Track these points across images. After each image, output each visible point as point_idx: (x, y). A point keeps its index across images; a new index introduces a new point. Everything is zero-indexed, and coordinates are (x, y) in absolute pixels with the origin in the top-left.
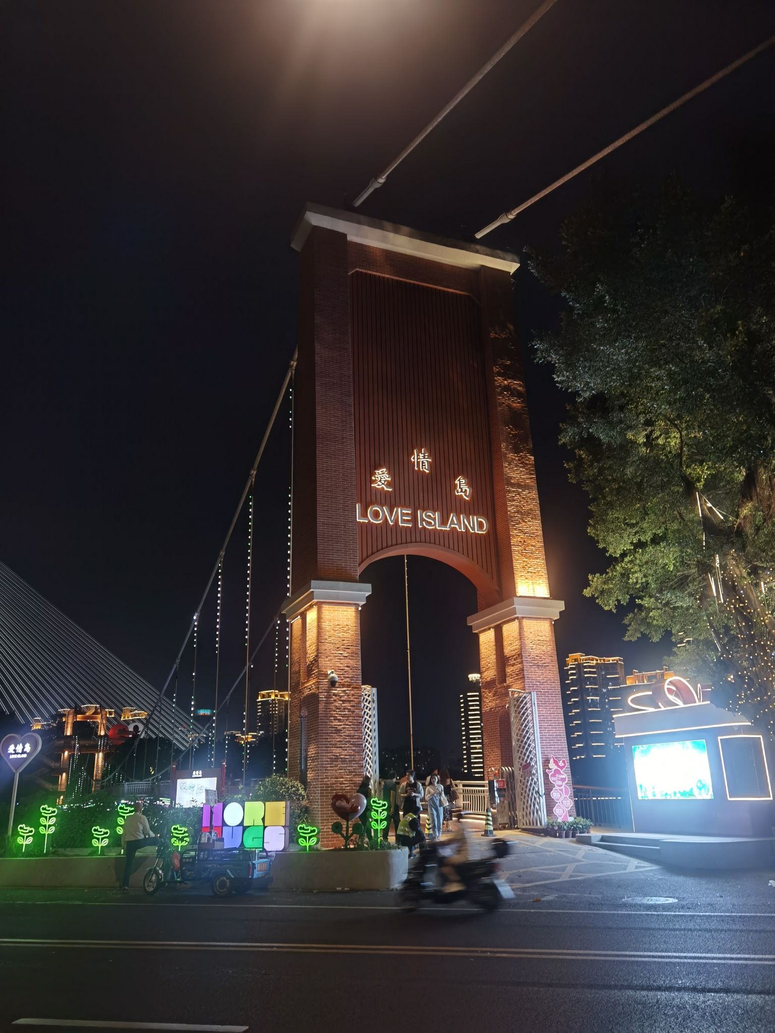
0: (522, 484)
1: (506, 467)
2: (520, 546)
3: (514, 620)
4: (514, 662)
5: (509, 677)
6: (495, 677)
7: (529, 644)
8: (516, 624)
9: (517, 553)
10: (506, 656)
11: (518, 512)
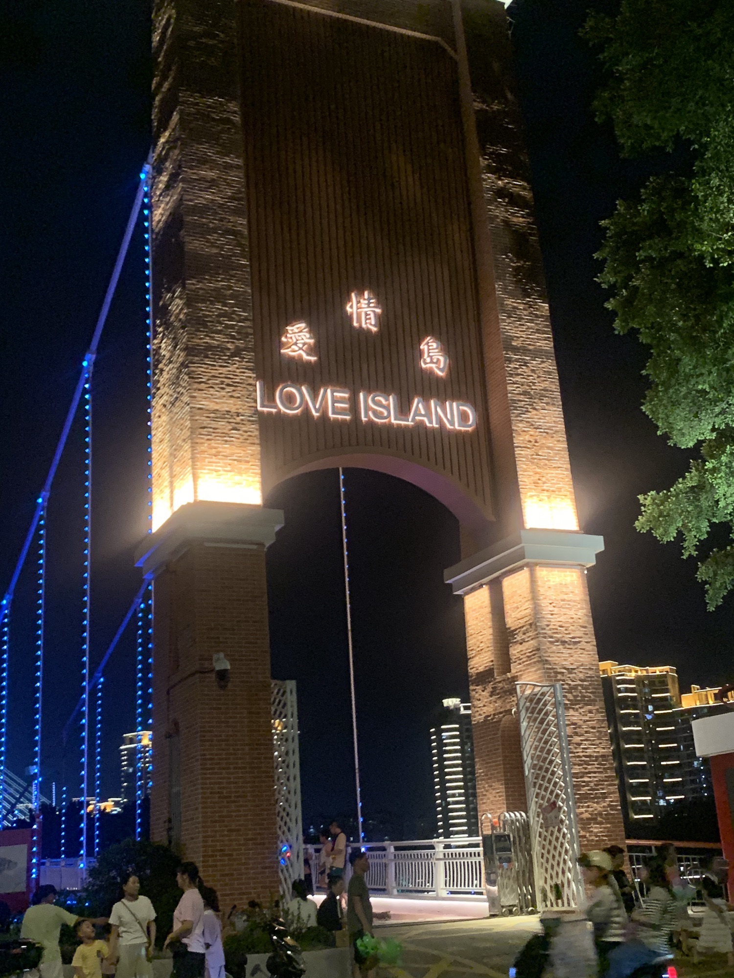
0: (531, 347)
1: (504, 321)
2: (528, 448)
3: (521, 568)
4: (524, 637)
5: (515, 662)
6: (491, 664)
7: (546, 608)
8: (524, 575)
9: (524, 459)
10: (509, 628)
11: (525, 393)
